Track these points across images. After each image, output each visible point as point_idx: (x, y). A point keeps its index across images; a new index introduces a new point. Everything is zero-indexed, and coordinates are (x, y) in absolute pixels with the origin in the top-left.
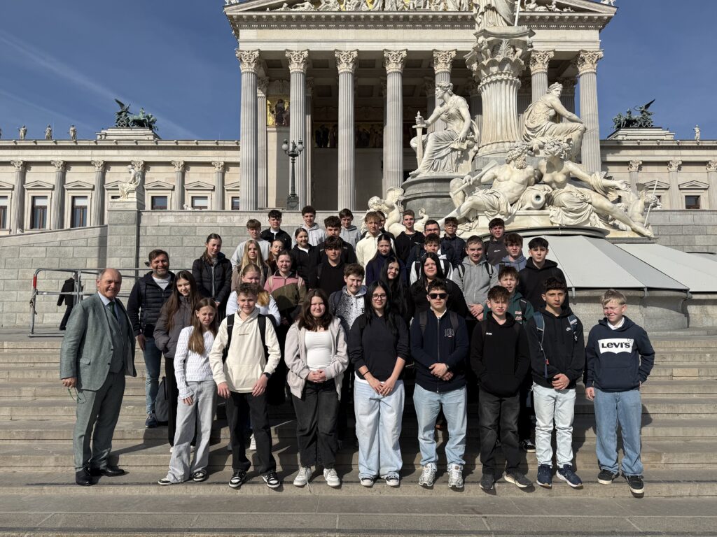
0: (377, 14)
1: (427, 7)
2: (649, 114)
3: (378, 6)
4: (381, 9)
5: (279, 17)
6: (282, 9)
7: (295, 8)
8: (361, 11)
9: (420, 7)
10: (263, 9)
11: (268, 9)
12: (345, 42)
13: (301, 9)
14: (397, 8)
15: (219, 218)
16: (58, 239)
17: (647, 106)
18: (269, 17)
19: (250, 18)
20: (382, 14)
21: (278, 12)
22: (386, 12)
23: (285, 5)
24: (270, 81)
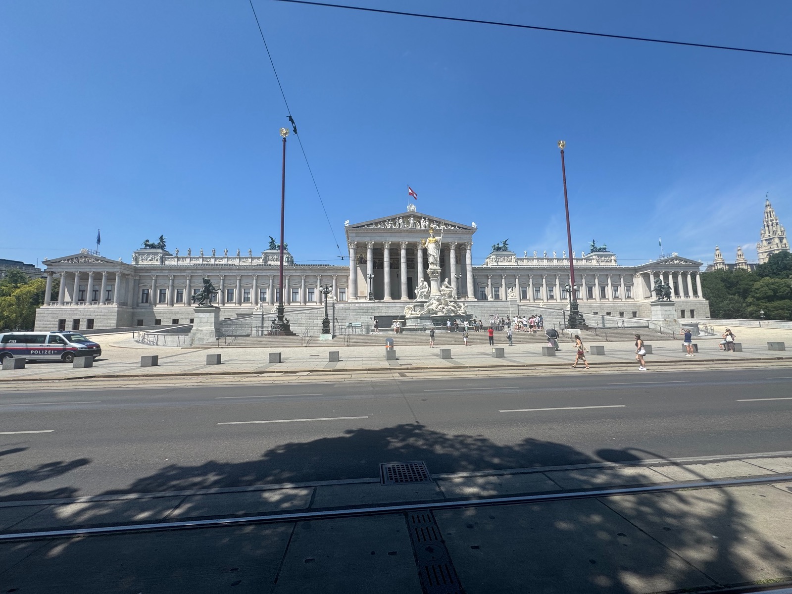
1: (415, 227)
2: (507, 244)
3: (398, 226)
4: (399, 228)
5: (364, 230)
7: (369, 226)
8: (392, 228)
9: (412, 227)
10: (358, 227)
11: (360, 227)
12: (387, 237)
14: (404, 227)
17: (506, 241)
18: (360, 230)
19: (353, 230)
20: (399, 230)
21: (364, 228)
22: (401, 229)
23: (366, 226)
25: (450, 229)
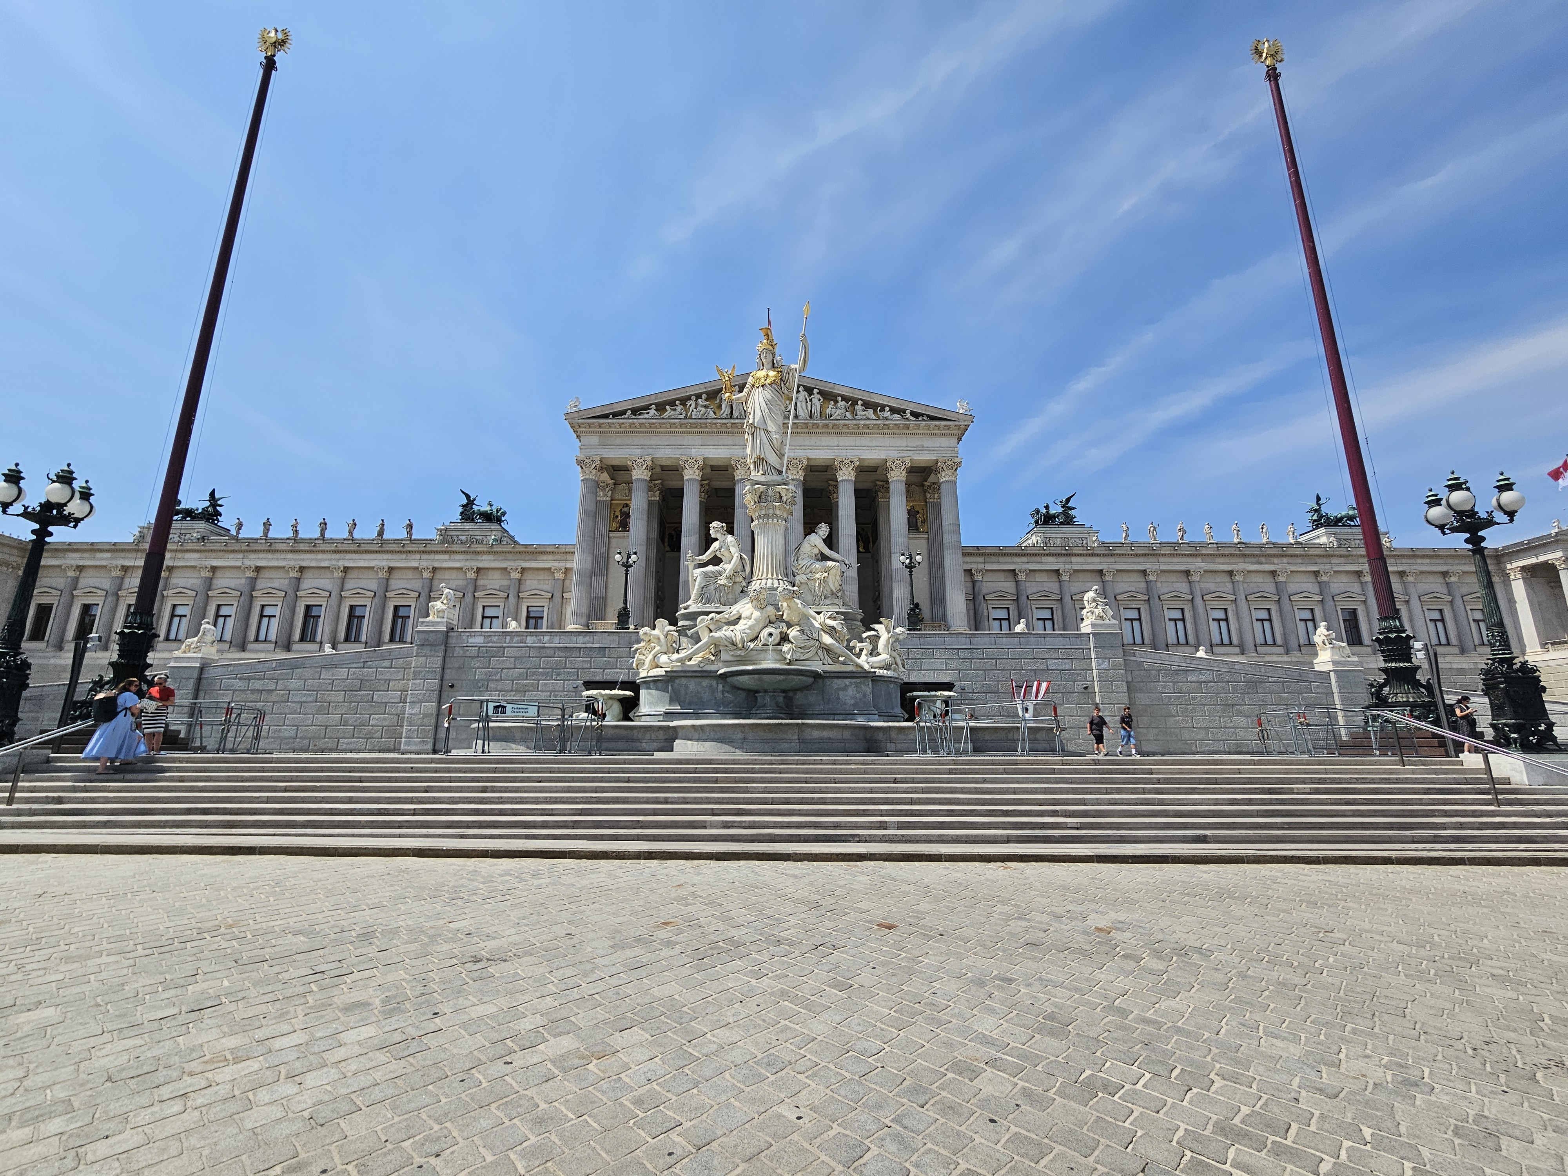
0: (724, 421)
3: (726, 413)
4: (729, 417)
5: (622, 425)
6: (626, 416)
7: (639, 415)
8: (708, 419)
10: (606, 416)
11: (611, 416)
12: (691, 448)
13: (646, 416)
15: (528, 638)
16: (362, 660)
18: (612, 424)
21: (622, 419)
22: (735, 420)
23: (629, 412)
24: (615, 484)
25: (886, 419)
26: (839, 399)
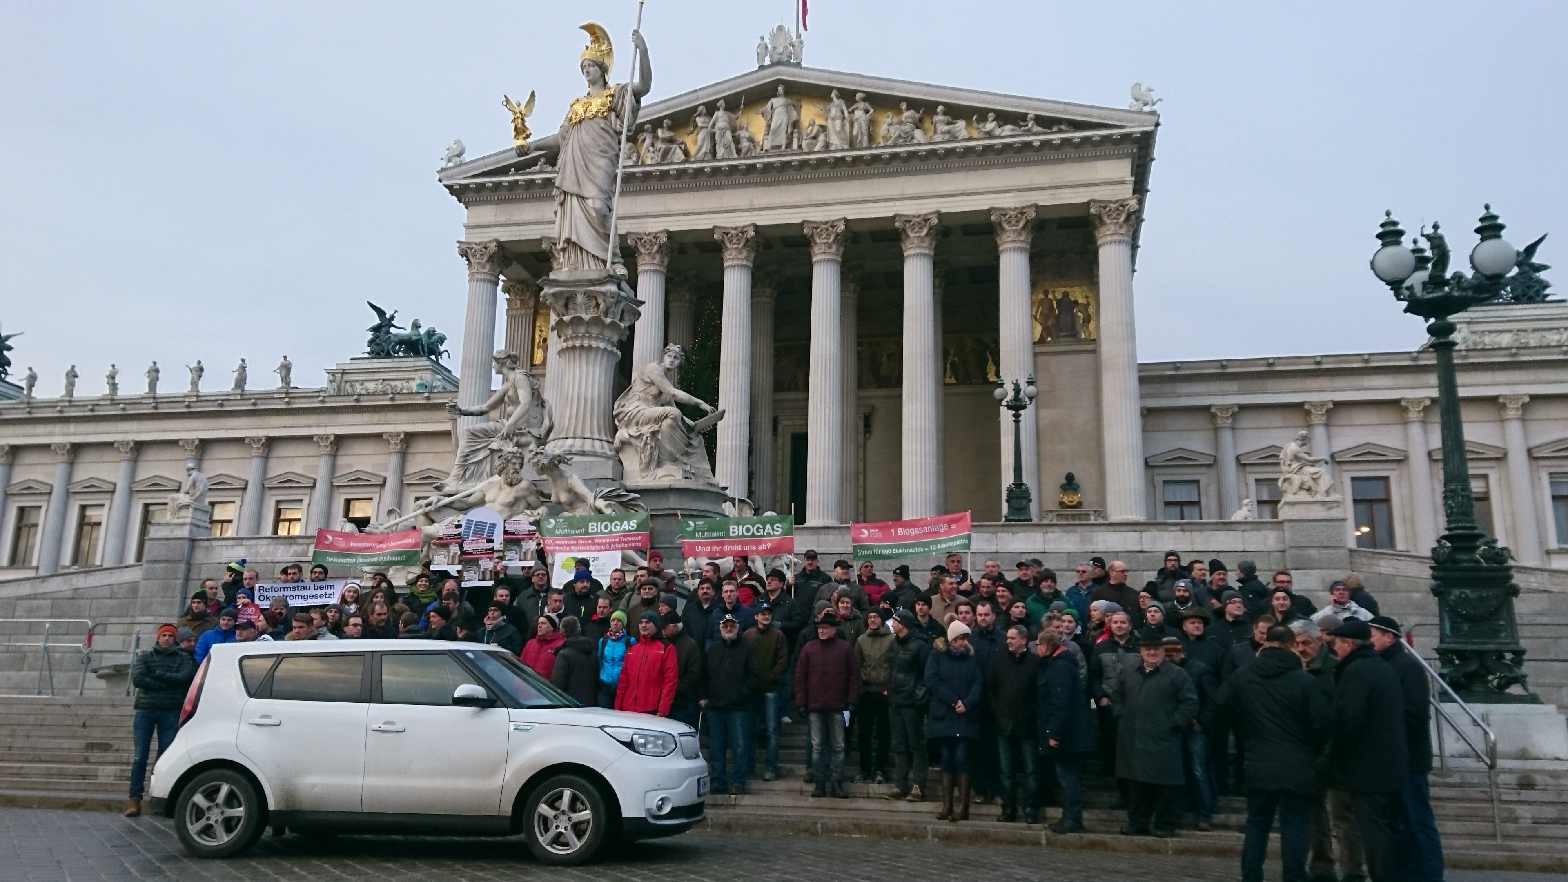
0: (700, 165)
1: (795, 146)
3: (703, 150)
4: (709, 157)
5: (530, 183)
6: (537, 168)
8: (672, 163)
9: (780, 147)
11: (513, 169)
12: (647, 216)
14: (739, 151)
18: (514, 185)
19: (481, 187)
20: (708, 165)
21: (529, 173)
22: (719, 161)
23: (543, 160)
25: (990, 135)
26: (904, 106)
